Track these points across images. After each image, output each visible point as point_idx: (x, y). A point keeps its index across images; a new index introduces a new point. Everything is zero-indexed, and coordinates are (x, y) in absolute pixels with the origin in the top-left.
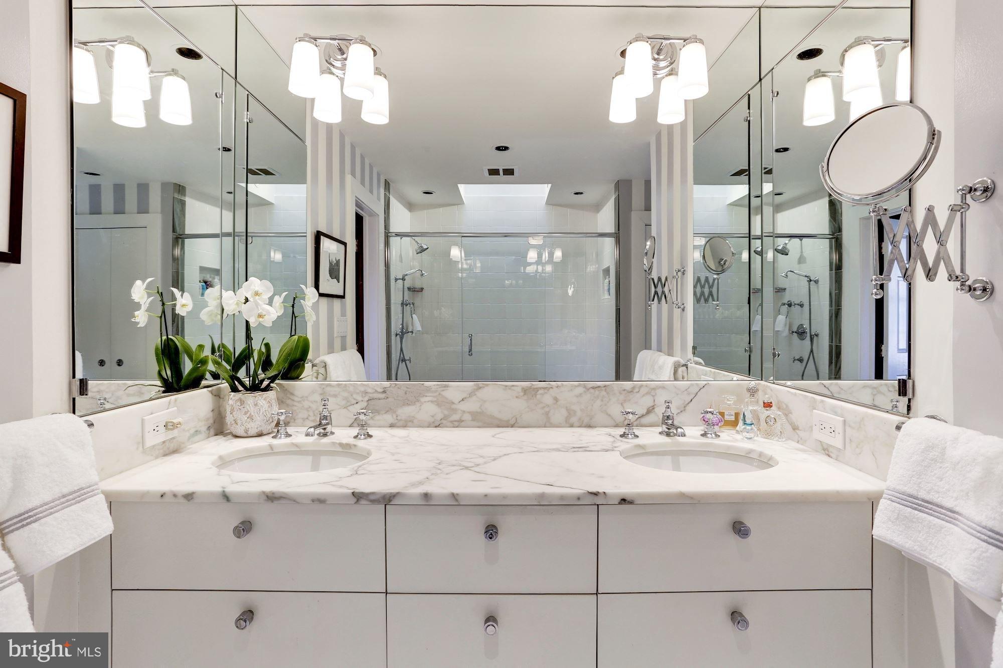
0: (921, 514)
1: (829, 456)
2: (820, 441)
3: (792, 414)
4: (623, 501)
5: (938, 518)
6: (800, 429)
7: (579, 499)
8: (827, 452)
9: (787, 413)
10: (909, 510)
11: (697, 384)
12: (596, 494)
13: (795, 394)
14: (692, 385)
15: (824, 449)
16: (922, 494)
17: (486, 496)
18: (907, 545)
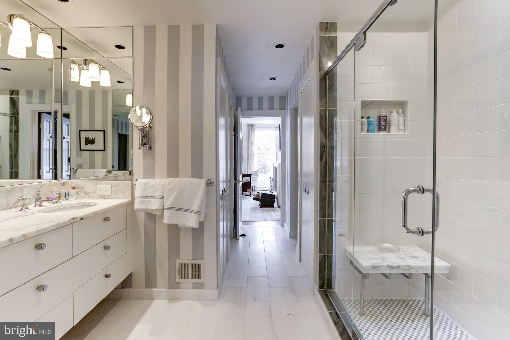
0: (145, 200)
1: (105, 198)
2: (101, 195)
3: (85, 189)
4: (81, 219)
5: (149, 199)
6: (90, 193)
7: (69, 222)
8: (104, 197)
9: (83, 188)
10: (143, 200)
11: (40, 184)
12: (74, 219)
13: (87, 182)
14: (38, 184)
15: (102, 197)
16: (145, 195)
17: (38, 231)
18: (144, 208)
